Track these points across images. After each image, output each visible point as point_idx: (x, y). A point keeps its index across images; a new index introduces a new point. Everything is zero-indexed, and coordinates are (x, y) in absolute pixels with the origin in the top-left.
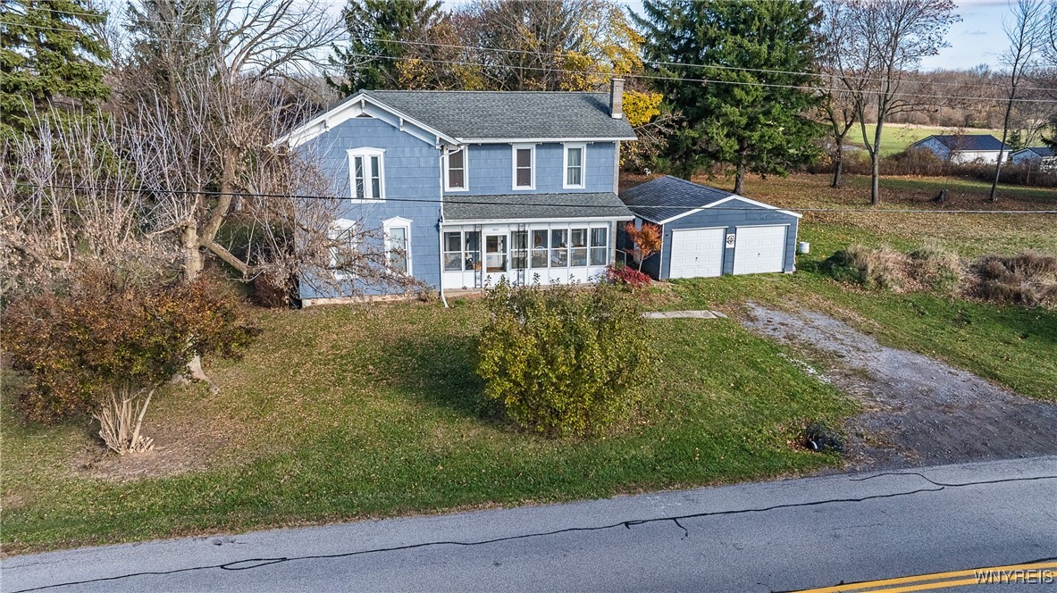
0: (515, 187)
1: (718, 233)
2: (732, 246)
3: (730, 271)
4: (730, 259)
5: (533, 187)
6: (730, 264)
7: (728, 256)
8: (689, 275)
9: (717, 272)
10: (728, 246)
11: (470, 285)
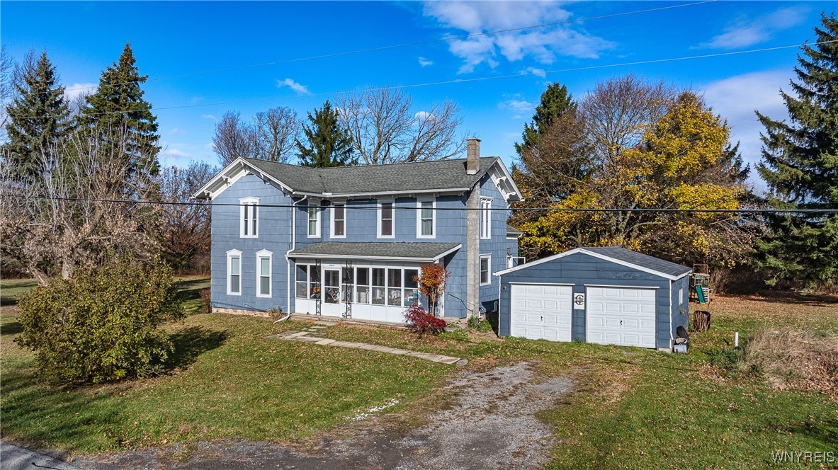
0: (379, 235)
1: (563, 293)
2: (582, 307)
3: (580, 337)
4: (580, 322)
5: (393, 236)
6: (580, 330)
7: (579, 319)
8: (533, 335)
9: (566, 337)
10: (577, 307)
11: (313, 312)
